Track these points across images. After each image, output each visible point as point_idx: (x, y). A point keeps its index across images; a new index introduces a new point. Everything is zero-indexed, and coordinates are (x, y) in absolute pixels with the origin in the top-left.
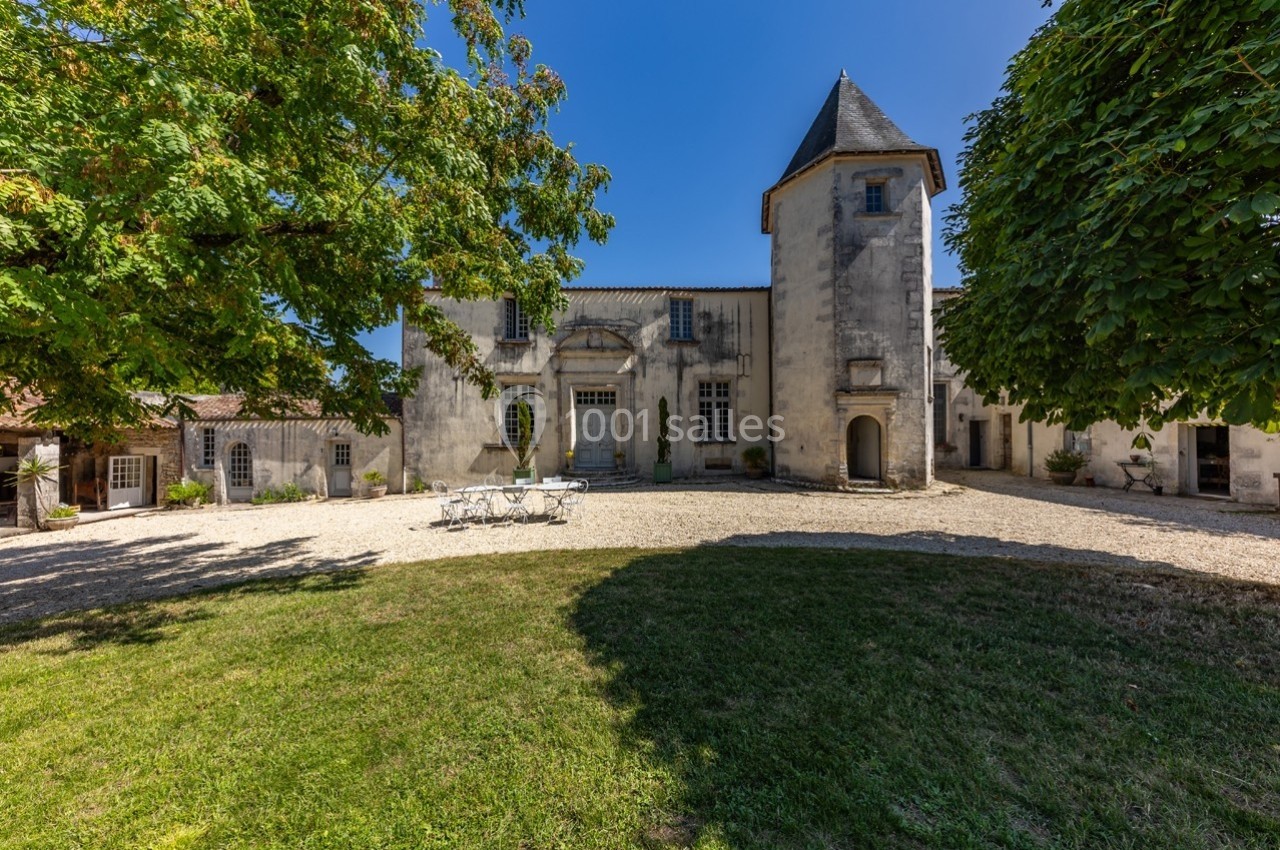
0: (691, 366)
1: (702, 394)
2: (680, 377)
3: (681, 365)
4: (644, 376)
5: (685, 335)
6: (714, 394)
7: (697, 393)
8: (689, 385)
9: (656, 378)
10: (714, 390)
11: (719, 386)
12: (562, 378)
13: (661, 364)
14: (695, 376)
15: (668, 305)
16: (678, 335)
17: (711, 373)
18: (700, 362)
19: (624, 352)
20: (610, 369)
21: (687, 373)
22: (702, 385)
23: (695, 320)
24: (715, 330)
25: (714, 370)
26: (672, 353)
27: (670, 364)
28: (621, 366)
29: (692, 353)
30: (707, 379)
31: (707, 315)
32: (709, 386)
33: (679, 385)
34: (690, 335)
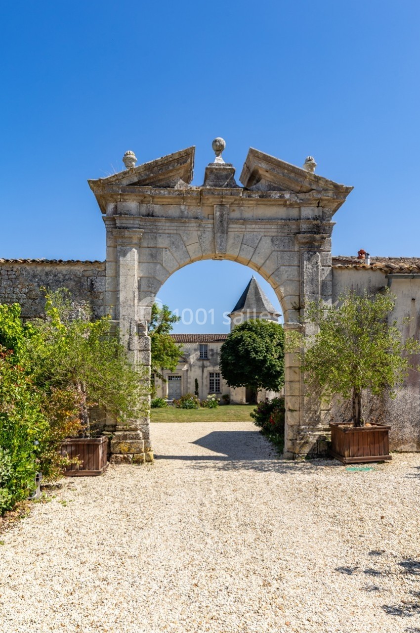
0: (207, 367)
1: (211, 377)
2: (203, 371)
3: (203, 367)
4: (191, 371)
5: (205, 357)
6: (215, 377)
7: (209, 377)
8: (206, 374)
9: (195, 371)
10: (215, 375)
11: (216, 374)
12: (164, 371)
13: (196, 367)
14: (208, 371)
15: (199, 347)
16: (202, 357)
17: (213, 370)
18: (209, 366)
19: (184, 363)
20: (180, 368)
21: (205, 370)
22: (210, 374)
23: (208, 352)
24: (215, 355)
25: (214, 369)
26: (200, 363)
27: (199, 367)
28: (183, 367)
29: (206, 363)
30: (212, 372)
31: (212, 350)
32: (213, 374)
33: (203, 374)
34: (207, 357)
